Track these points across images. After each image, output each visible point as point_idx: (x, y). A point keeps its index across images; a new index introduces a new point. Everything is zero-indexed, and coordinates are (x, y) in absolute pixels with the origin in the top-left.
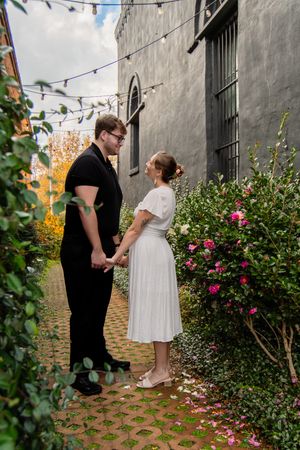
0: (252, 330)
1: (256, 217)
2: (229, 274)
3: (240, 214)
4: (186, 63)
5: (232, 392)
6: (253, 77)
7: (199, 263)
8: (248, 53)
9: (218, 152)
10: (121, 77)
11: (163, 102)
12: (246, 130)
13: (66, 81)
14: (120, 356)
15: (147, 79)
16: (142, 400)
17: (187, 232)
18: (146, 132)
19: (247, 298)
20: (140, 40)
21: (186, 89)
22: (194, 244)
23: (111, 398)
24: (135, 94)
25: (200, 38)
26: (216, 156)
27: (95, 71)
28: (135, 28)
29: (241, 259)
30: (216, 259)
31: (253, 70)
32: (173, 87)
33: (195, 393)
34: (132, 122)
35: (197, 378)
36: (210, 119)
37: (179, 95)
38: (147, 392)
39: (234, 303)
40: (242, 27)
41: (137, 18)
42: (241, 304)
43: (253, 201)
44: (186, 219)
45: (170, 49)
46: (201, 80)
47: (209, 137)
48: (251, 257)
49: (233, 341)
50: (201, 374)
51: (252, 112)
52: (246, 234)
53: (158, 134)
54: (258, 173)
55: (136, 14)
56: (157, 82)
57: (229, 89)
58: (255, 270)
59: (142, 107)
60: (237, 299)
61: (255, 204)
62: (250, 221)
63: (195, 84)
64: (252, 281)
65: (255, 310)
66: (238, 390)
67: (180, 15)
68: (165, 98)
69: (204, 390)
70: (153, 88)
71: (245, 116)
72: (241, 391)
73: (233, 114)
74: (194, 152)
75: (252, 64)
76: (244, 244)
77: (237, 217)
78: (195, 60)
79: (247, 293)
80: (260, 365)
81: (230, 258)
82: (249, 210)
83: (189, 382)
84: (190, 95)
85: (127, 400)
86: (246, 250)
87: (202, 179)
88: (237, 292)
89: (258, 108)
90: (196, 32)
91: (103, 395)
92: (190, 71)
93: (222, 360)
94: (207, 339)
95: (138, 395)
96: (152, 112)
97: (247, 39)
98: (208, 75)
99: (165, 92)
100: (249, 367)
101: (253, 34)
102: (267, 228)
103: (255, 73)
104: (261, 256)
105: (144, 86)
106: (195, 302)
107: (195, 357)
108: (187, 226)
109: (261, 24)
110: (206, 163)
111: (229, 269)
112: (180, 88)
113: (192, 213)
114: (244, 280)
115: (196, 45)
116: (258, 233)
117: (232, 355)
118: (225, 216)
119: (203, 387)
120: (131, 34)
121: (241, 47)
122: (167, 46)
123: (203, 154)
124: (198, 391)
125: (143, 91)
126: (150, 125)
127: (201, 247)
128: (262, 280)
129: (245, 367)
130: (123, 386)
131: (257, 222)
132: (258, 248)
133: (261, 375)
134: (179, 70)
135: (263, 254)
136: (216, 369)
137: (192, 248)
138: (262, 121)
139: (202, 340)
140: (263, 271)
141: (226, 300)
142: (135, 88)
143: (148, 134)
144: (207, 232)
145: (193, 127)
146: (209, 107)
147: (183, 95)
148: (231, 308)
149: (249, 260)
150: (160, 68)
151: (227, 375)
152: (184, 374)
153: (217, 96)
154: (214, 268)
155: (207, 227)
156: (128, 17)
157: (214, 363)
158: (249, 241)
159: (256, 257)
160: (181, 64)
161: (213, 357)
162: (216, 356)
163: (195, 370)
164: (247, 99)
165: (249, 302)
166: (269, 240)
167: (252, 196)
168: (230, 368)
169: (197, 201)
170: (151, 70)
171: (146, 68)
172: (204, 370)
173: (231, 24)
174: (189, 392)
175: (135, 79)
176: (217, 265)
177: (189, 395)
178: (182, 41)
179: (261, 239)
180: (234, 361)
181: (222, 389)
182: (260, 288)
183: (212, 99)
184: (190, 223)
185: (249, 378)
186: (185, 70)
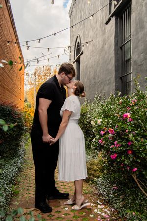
0: (136, 180)
1: (137, 117)
2: (121, 148)
3: (129, 115)
4: (105, 29)
5: (123, 214)
6: (140, 38)
7: (106, 141)
8: (137, 24)
9: (121, 78)
10: (72, 37)
11: (93, 50)
12: (135, 67)
13: (40, 40)
14: (64, 190)
15: (84, 38)
16: (74, 217)
17: (101, 124)
18: (84, 66)
19: (132, 162)
20: (81, 17)
21: (104, 43)
22: (104, 130)
23: (57, 215)
24: (78, 46)
25: (112, 16)
26: (120, 80)
27: (55, 34)
28: (79, 11)
29: (128, 140)
30: (115, 139)
31: (139, 34)
32: (98, 42)
33: (103, 214)
34: (77, 61)
35: (105, 205)
36: (117, 61)
37: (101, 47)
38: (77, 212)
39: (125, 164)
40: (134, 10)
41: (80, 6)
42: (128, 165)
43: (136, 107)
44: (101, 116)
45: (96, 22)
46: (112, 39)
47: (116, 70)
48: (133, 140)
49: (126, 185)
50: (108, 203)
51: (139, 57)
52: (131, 126)
53: (90, 68)
54: (139, 92)
55: (79, 3)
56: (89, 40)
57: (127, 44)
58: (136, 147)
59: (82, 53)
60: (126, 162)
61: (137, 109)
62: (133, 119)
63: (109, 41)
64: (134, 153)
65: (136, 169)
66: (126, 213)
67: (102, 4)
68: (94, 49)
69: (109, 212)
70: (87, 43)
71: (135, 60)
72: (128, 214)
73: (129, 58)
74: (108, 78)
75: (139, 30)
76: (130, 132)
77: (127, 116)
78: (110, 28)
79: (131, 159)
80: (140, 199)
81: (122, 139)
82: (134, 113)
83: (101, 207)
84: (106, 47)
85: (66, 217)
86: (131, 135)
87: (112, 93)
88: (126, 159)
89: (142, 54)
90: (110, 13)
91: (53, 213)
92: (106, 34)
93: (119, 195)
94: (112, 183)
95: (72, 214)
96: (87, 56)
97: (136, 17)
98: (116, 36)
99: (93, 45)
100: (134, 200)
101: (140, 14)
102: (142, 123)
103: (140, 35)
104: (139, 139)
105: (83, 42)
106: (105, 163)
107: (105, 193)
108: (101, 120)
109: (144, 8)
110: (114, 84)
111: (122, 146)
112: (101, 43)
113: (104, 112)
114: (130, 152)
115: (109, 20)
116: (137, 126)
117: (125, 192)
118: (120, 116)
119: (108, 210)
120: (77, 14)
121: (133, 21)
122: (95, 20)
123: (113, 79)
124: (106, 212)
125: (82, 45)
126: (86, 63)
127: (107, 132)
128: (139, 153)
129: (131, 200)
130: (64, 208)
131: (137, 120)
132: (138, 134)
133: (140, 205)
134: (101, 34)
135: (140, 138)
136: (116, 200)
137: (102, 132)
138: (144, 62)
139: (109, 183)
140: (140, 147)
141: (120, 163)
142: (79, 43)
143: (85, 67)
144: (111, 124)
145: (108, 64)
146: (116, 53)
147: (103, 47)
148: (123, 167)
149: (132, 141)
150: (91, 32)
151: (121, 204)
152: (98, 202)
153: (121, 48)
154: (114, 145)
155: (111, 121)
156: (75, 5)
157: (115, 197)
158: (133, 130)
159: (136, 140)
160: (102, 30)
161: (114, 193)
162: (116, 193)
163: (105, 200)
164: (136, 50)
165: (133, 165)
166: (144, 130)
167: (135, 104)
168: (123, 200)
169: (107, 106)
170: (86, 33)
171: (84, 32)
172: (109, 200)
173: (129, 8)
174: (100, 213)
175: (79, 38)
176: (115, 143)
177: (100, 215)
178: (103, 17)
179: (139, 129)
180: (126, 196)
181: (118, 213)
182: (138, 157)
183: (118, 50)
184: (103, 119)
185: (133, 206)
186: (104, 34)
